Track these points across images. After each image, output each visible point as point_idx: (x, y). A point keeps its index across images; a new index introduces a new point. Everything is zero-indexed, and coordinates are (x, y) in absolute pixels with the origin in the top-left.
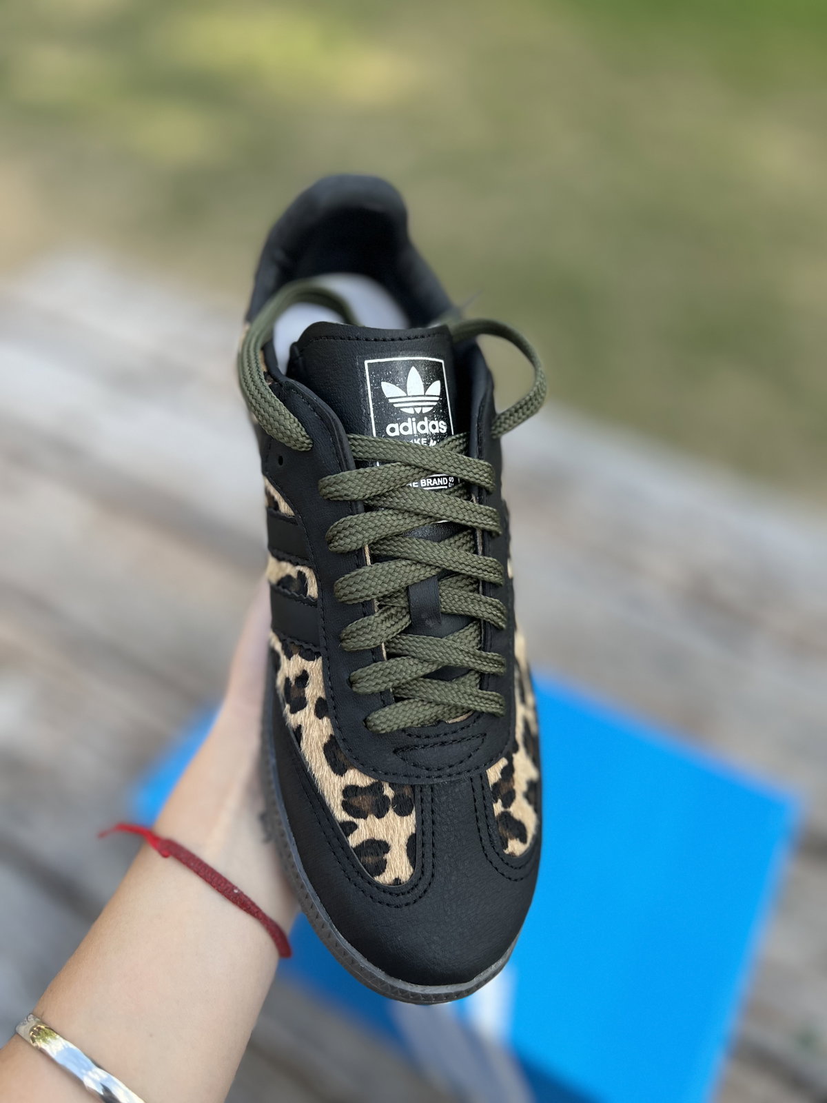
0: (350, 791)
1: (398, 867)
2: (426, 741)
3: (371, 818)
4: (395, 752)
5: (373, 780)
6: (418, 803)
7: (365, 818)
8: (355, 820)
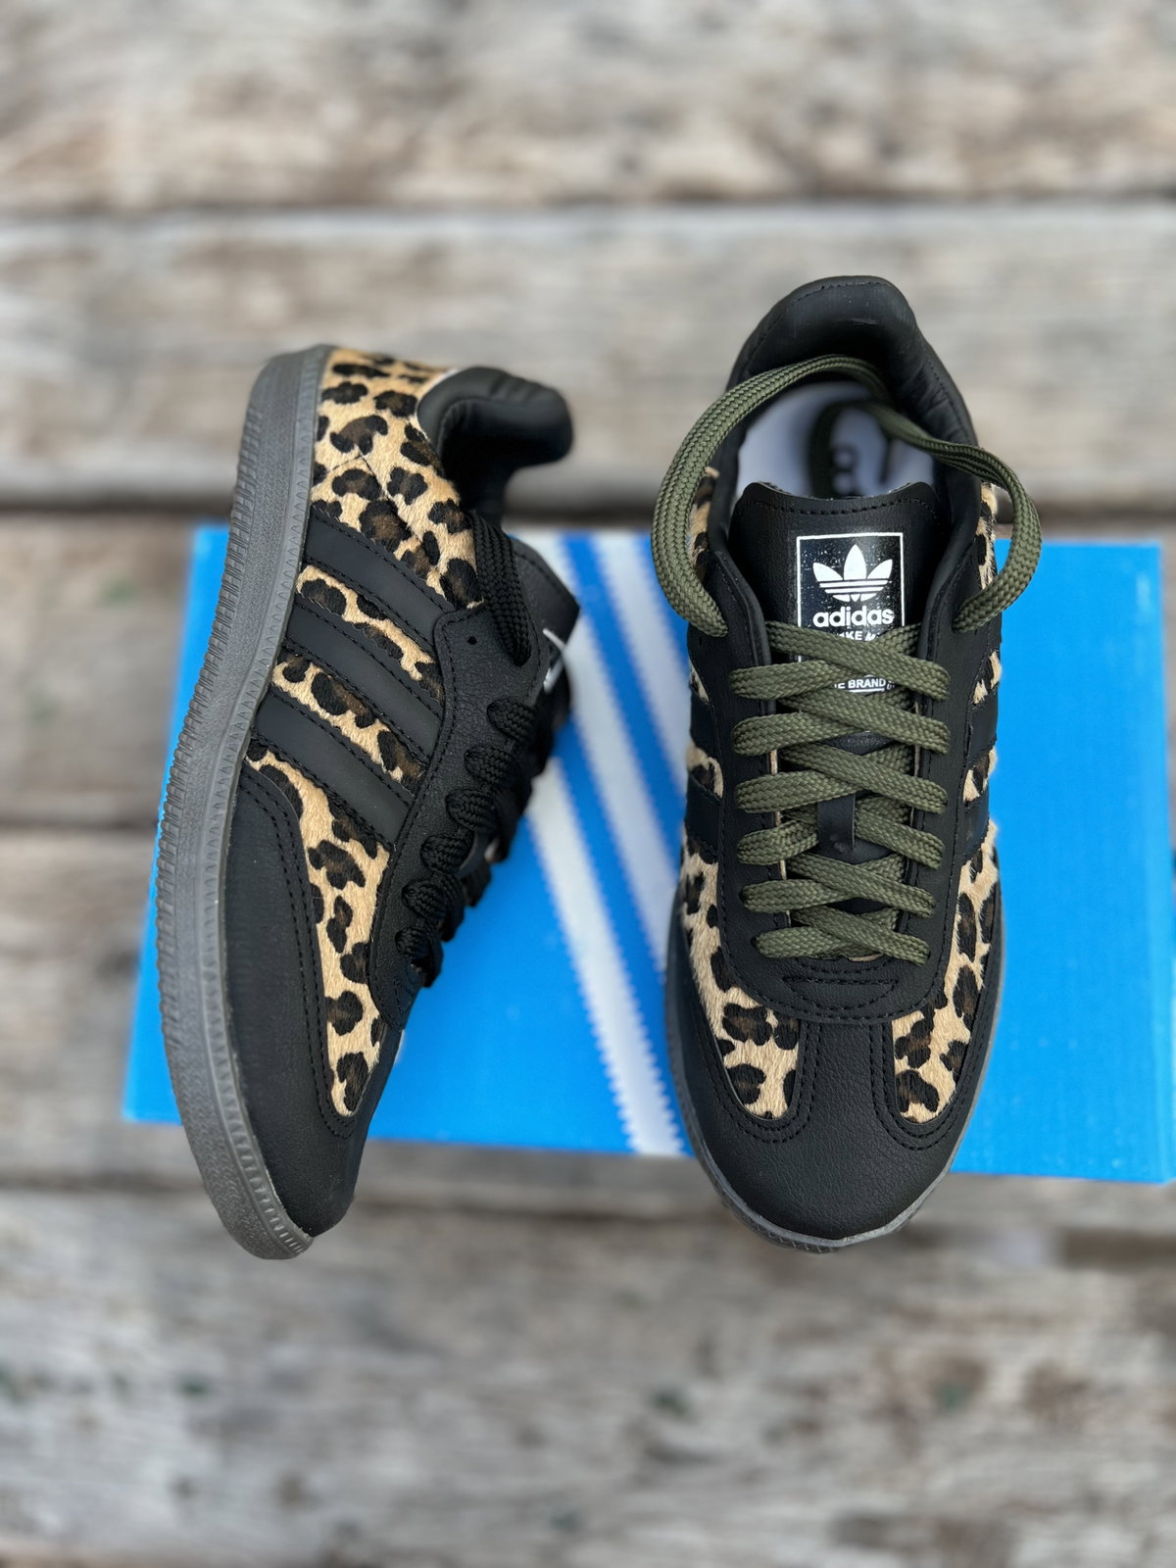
0: (731, 1010)
1: (772, 1100)
2: (821, 975)
3: (750, 1043)
4: (784, 979)
5: (757, 1004)
6: (803, 1039)
7: (744, 1041)
8: (733, 1041)
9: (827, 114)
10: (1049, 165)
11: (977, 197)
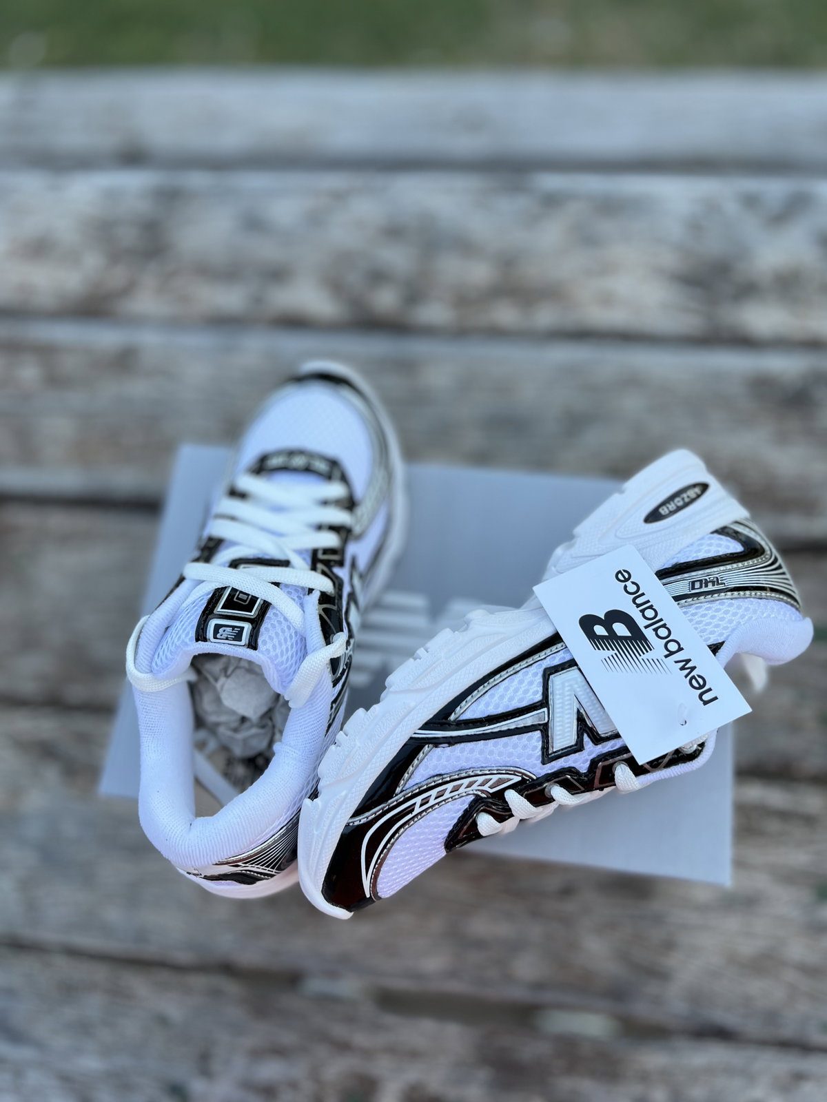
9: (378, 277)
10: (506, 314)
11: (460, 333)
